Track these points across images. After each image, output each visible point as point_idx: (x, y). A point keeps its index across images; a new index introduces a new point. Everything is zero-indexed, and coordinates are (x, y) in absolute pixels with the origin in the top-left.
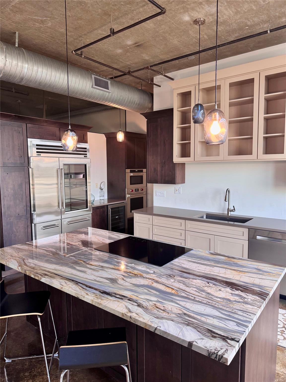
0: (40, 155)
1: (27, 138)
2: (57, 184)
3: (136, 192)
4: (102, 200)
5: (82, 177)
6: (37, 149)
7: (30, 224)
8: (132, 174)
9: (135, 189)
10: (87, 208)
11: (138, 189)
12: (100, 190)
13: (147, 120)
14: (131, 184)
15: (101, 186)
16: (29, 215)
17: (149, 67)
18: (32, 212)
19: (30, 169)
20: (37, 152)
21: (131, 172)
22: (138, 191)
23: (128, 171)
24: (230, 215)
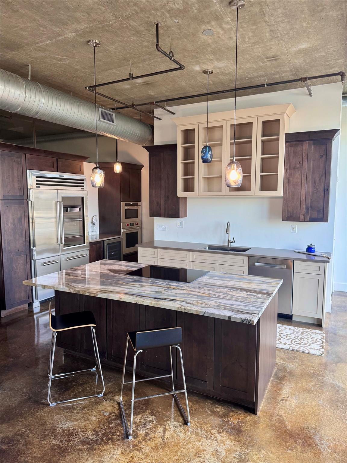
0: (39, 187)
1: (26, 169)
2: (56, 218)
3: (131, 227)
4: (95, 235)
5: (78, 211)
6: (37, 181)
7: (29, 261)
8: (126, 208)
9: (131, 223)
10: (84, 243)
11: (133, 223)
12: (91, 225)
13: (149, 153)
14: (126, 218)
15: (92, 221)
16: (28, 251)
17: (154, 102)
18: (32, 248)
19: (30, 202)
20: (37, 184)
21: (126, 205)
22: (133, 225)
23: (123, 204)
24: (230, 246)
